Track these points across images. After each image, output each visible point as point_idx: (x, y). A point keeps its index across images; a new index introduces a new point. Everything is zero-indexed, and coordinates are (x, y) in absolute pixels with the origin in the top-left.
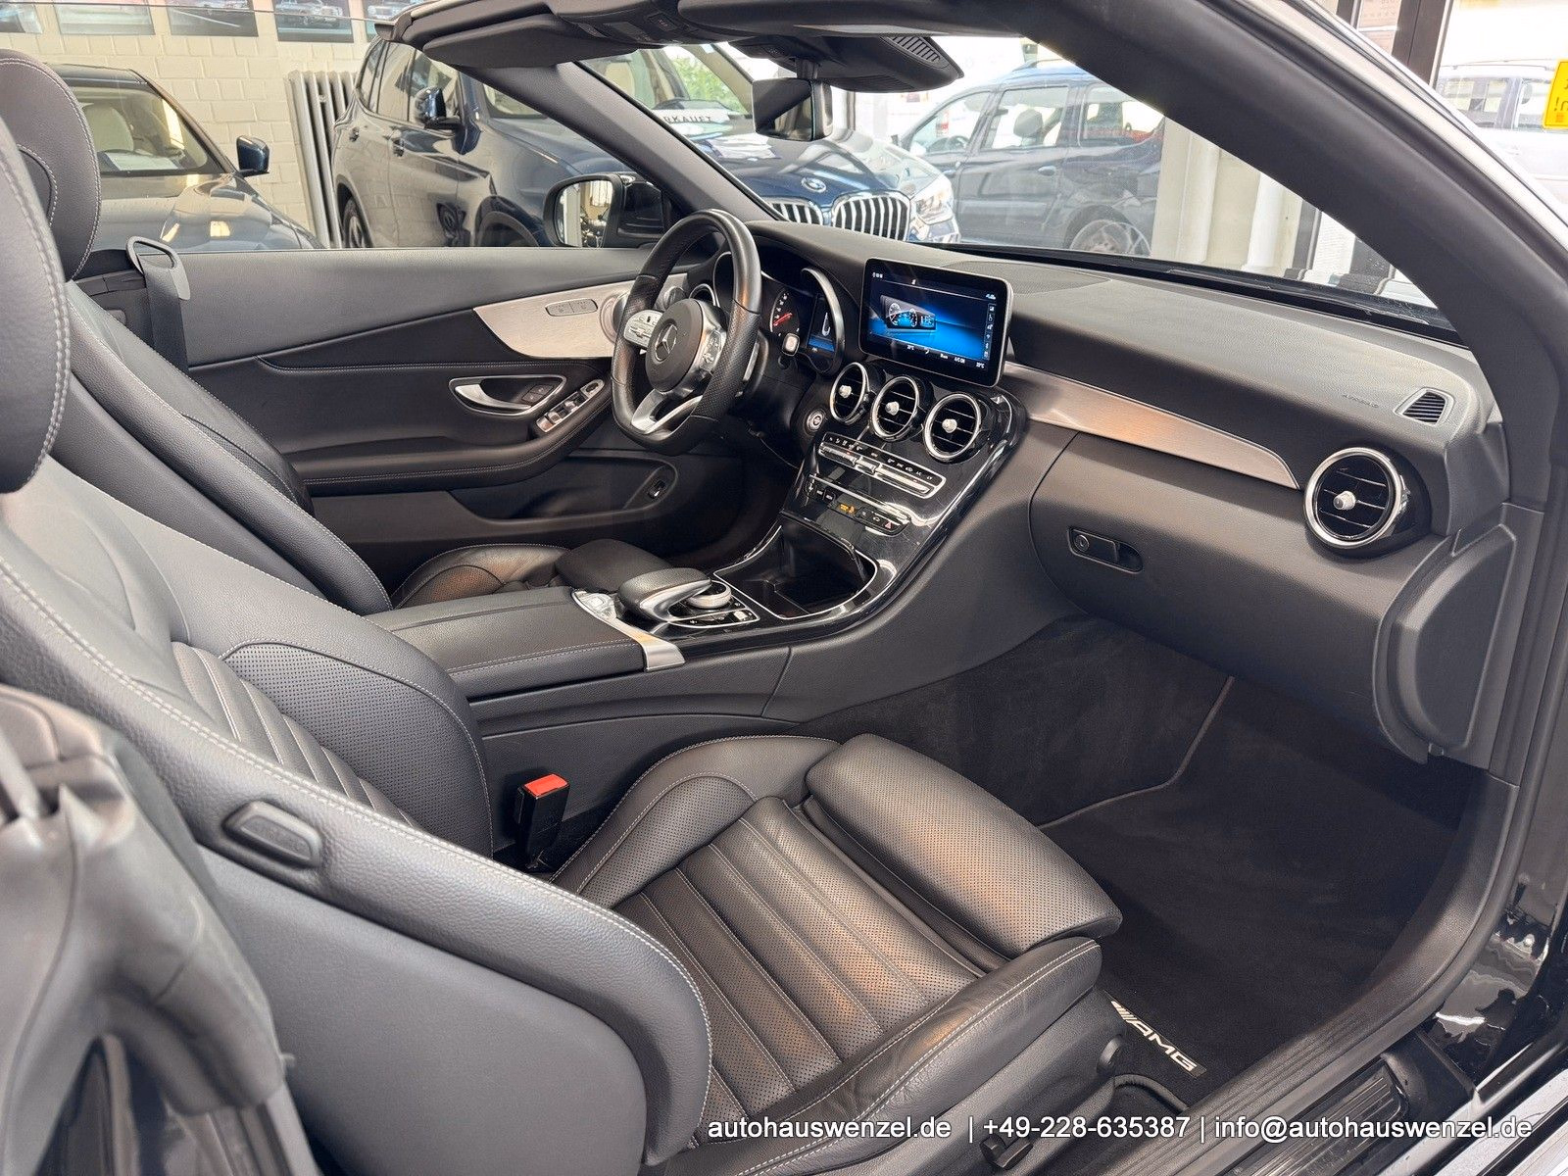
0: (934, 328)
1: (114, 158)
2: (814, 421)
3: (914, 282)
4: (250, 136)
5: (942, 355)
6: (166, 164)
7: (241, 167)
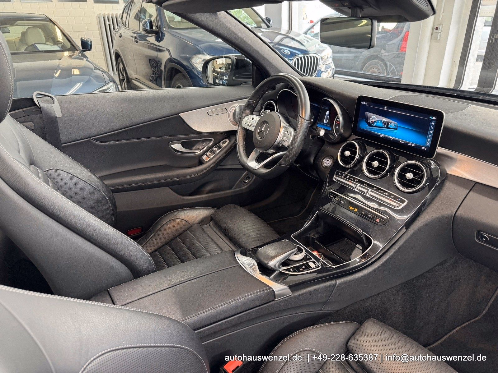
0: (397, 129)
1: (38, 46)
2: (327, 162)
3: (385, 108)
4: (85, 37)
5: (400, 141)
6: (56, 48)
7: (82, 49)
